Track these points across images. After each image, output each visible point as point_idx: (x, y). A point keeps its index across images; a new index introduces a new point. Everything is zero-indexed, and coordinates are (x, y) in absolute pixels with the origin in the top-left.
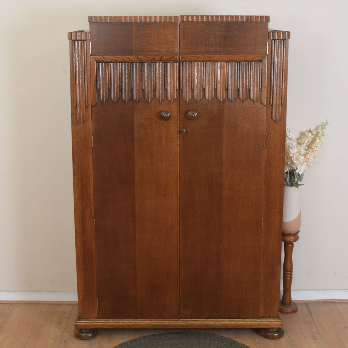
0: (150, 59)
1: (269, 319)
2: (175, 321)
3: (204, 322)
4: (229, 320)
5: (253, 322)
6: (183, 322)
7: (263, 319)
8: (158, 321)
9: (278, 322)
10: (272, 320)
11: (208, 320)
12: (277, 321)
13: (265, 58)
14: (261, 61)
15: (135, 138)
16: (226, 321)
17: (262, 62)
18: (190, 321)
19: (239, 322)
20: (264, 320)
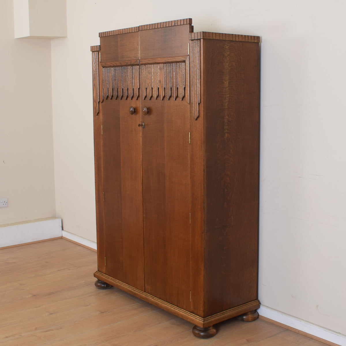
0: (126, 63)
1: (196, 315)
2: (141, 293)
3: (157, 300)
4: (171, 305)
5: (184, 314)
6: (145, 295)
7: (192, 314)
9: (200, 321)
10: (197, 317)
11: (159, 300)
12: (200, 319)
13: (186, 58)
15: (121, 129)
16: (169, 305)
17: (185, 62)
19: (176, 309)
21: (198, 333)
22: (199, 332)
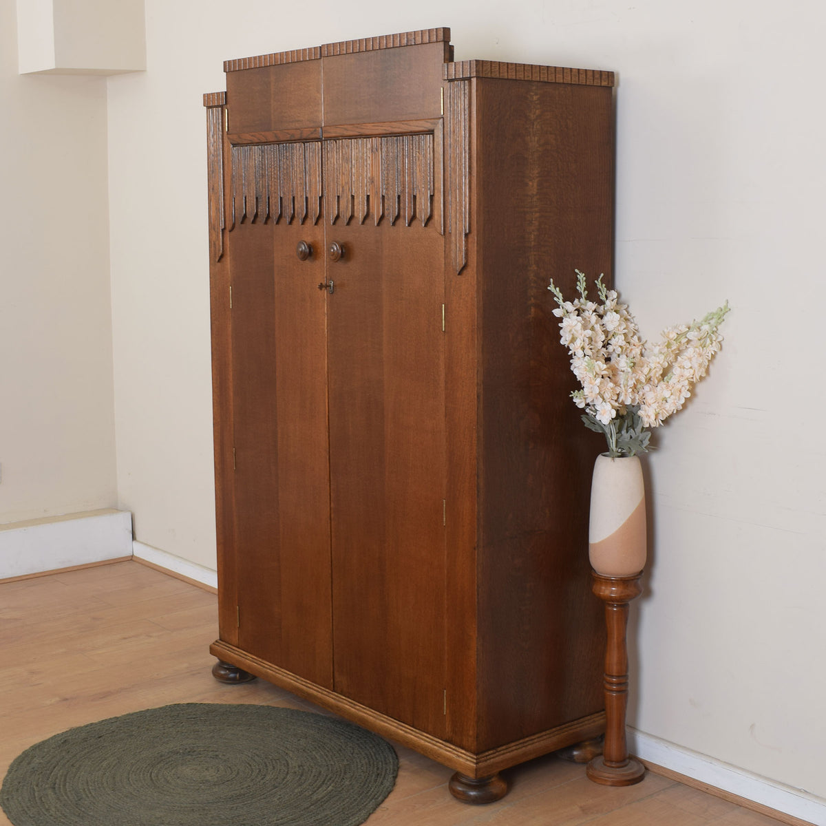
0: (289, 136)
1: (457, 749)
2: (325, 693)
4: (398, 724)
5: (429, 744)
6: (334, 699)
8: (304, 683)
9: (468, 763)
10: (461, 753)
11: (368, 710)
12: (469, 758)
13: (436, 124)
14: (431, 132)
15: (276, 295)
16: (393, 723)
17: (433, 134)
18: (345, 701)
19: (411, 734)
20: (450, 748)
21: (463, 791)
22: (465, 790)
